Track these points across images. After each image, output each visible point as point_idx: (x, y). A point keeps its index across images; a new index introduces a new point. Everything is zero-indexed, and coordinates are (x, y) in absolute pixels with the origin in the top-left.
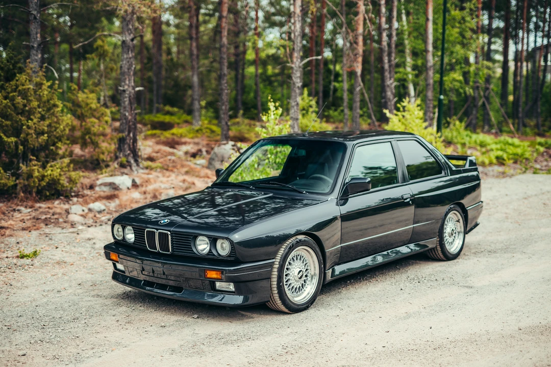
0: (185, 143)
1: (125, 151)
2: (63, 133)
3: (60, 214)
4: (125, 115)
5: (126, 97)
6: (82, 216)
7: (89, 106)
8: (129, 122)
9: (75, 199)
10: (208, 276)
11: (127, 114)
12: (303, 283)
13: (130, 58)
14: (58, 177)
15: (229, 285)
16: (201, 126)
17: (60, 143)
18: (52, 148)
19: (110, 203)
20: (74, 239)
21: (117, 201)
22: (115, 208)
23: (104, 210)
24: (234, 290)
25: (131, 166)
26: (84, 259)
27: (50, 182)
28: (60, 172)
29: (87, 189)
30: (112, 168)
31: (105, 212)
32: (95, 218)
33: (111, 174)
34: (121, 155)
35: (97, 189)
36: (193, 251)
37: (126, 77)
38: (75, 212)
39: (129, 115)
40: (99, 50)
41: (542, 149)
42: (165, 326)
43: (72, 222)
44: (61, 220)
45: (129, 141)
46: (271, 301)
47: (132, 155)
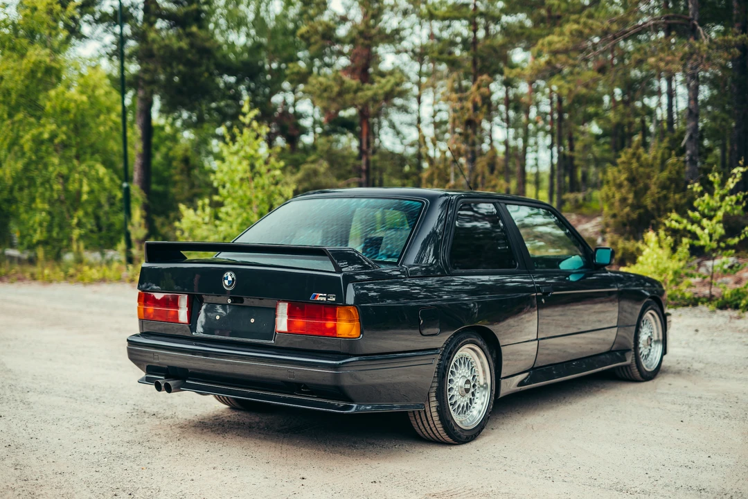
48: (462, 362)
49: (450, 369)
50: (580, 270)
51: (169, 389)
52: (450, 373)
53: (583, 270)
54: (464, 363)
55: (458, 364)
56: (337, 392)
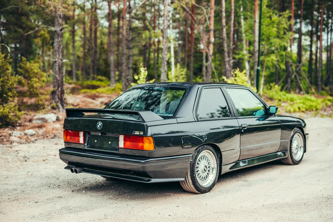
0: (102, 97)
1: (55, 99)
2: (12, 86)
3: (5, 136)
4: (56, 77)
5: (57, 66)
6: (19, 137)
7: (32, 71)
8: (59, 81)
9: (18, 128)
11: (57, 76)
13: (60, 41)
14: (7, 114)
16: (115, 87)
17: (10, 93)
18: (4, 95)
19: (39, 130)
20: (7, 151)
21: (44, 129)
22: (42, 133)
23: (35, 134)
25: (59, 109)
26: (7, 162)
27: (2, 117)
28: (9, 110)
29: (28, 121)
30: (47, 110)
31: (35, 135)
32: (27, 139)
33: (44, 113)
34: (53, 102)
35: (34, 122)
37: (57, 53)
38: (15, 135)
39: (58, 76)
40: (42, 36)
41: (329, 103)
42: (37, 202)
43: (12, 141)
44: (5, 140)
45: (58, 93)
47: (60, 102)
48: (203, 158)
49: (197, 162)
50: (262, 116)
51: (76, 172)
52: (196, 164)
53: (264, 116)
54: (204, 158)
55: (200, 160)
56: (144, 174)
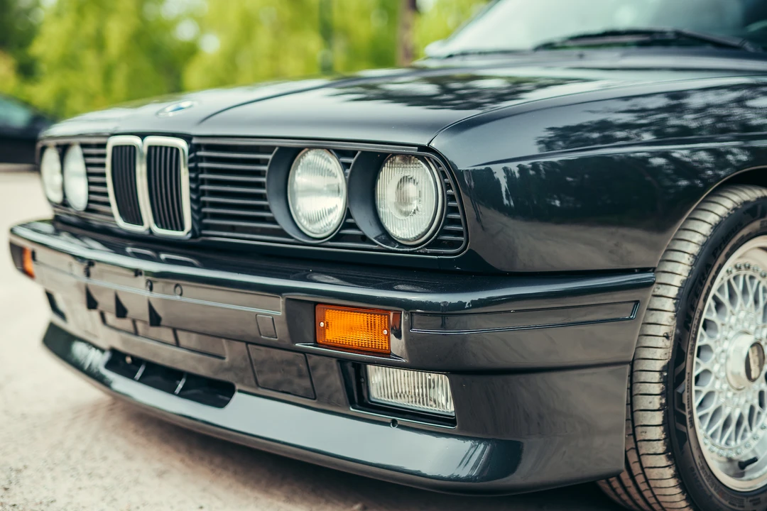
10: (331, 336)
12: (756, 402)
15: (431, 385)
24: (449, 408)
36: (273, 221)
46: (625, 476)
